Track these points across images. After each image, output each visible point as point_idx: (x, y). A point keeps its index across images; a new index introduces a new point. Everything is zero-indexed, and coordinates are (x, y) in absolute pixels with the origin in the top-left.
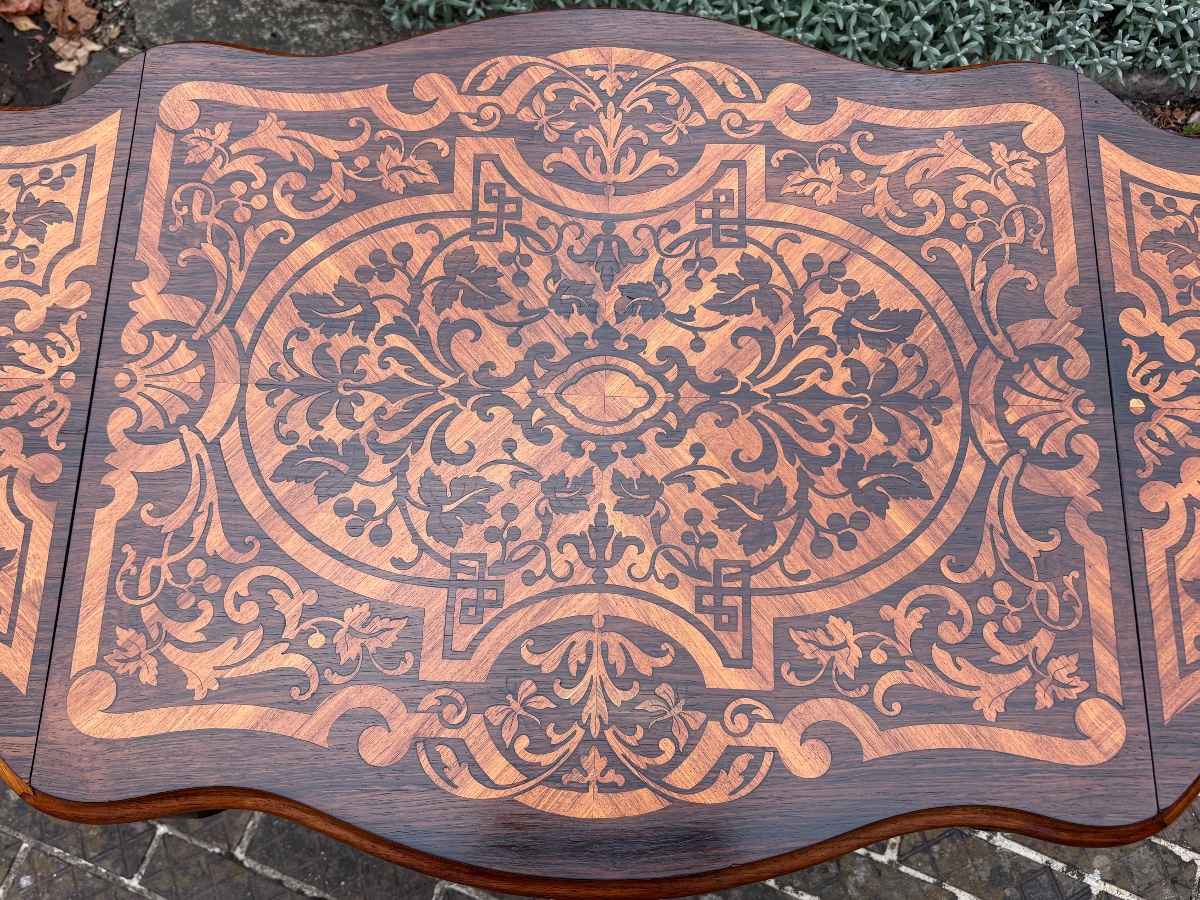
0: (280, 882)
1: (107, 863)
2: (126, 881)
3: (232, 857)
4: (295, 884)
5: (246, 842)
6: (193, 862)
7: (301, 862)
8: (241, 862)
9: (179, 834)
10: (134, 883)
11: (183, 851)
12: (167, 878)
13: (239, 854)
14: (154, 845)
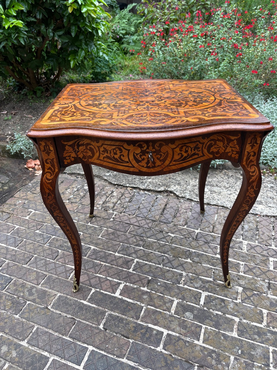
0: (60, 314)
1: (11, 311)
2: (15, 316)
3: (47, 308)
4: (65, 315)
5: (52, 304)
6: (36, 310)
7: (67, 308)
8: (50, 310)
9: (33, 303)
10: (17, 316)
11: (33, 307)
12: (27, 314)
13: (49, 307)
14: (25, 306)
